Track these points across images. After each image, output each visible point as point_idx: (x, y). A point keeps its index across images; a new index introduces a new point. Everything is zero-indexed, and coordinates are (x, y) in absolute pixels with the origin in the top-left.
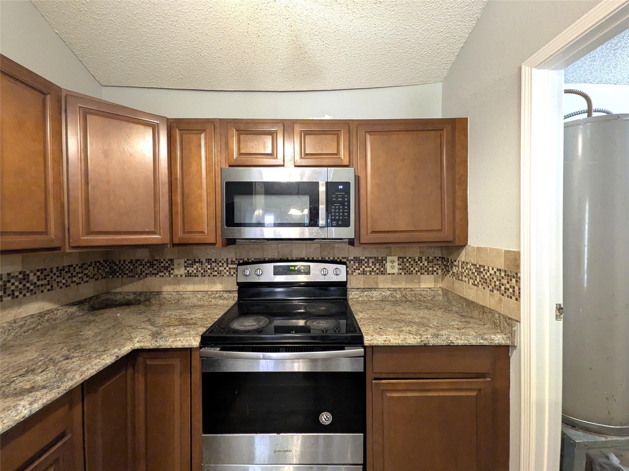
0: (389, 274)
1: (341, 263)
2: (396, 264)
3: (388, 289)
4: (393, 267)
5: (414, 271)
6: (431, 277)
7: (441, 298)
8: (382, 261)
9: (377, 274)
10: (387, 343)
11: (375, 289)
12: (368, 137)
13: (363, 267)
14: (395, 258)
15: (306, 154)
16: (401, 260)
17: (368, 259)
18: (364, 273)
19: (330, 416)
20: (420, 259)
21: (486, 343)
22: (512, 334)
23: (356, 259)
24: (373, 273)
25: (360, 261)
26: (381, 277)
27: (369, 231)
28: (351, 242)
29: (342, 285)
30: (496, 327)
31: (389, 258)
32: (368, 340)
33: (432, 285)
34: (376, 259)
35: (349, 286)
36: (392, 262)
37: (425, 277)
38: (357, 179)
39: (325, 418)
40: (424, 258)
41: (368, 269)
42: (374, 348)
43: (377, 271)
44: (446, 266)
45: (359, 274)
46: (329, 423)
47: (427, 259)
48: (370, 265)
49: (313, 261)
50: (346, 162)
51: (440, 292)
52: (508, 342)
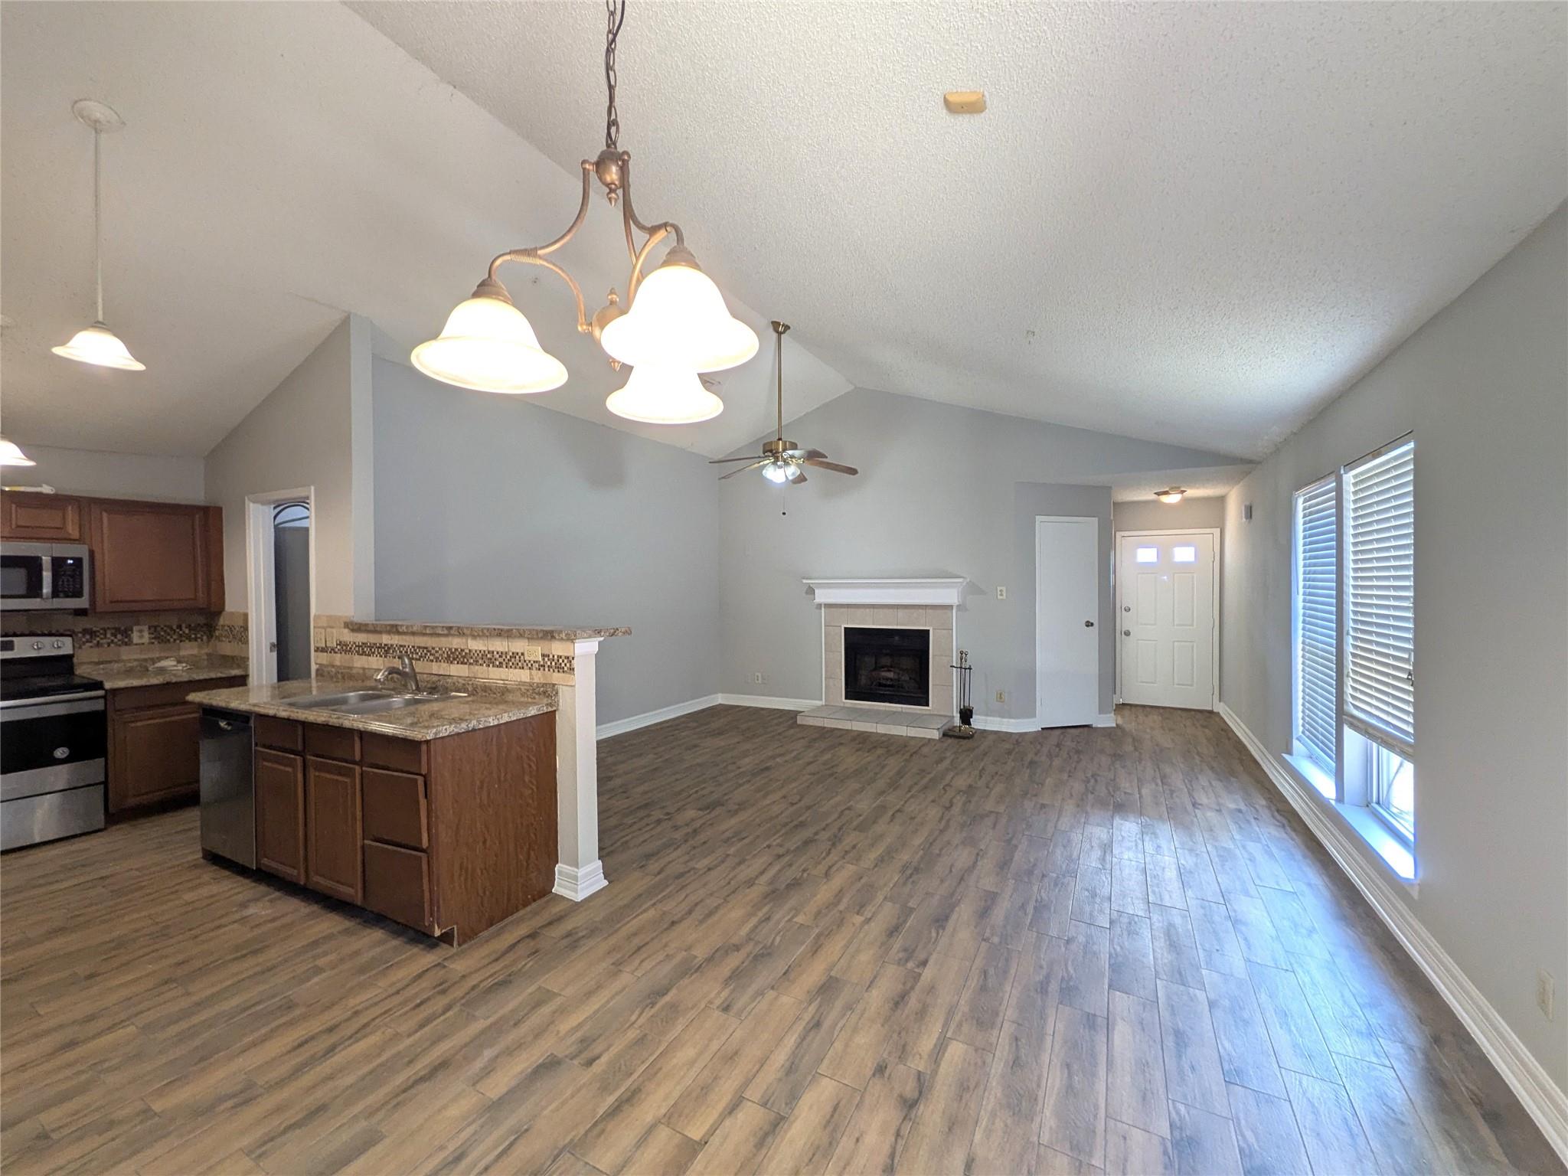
0: (136, 644)
1: (62, 635)
2: (146, 635)
3: (135, 660)
4: (141, 637)
5: (172, 640)
6: (195, 644)
7: (206, 662)
8: (126, 633)
9: (120, 646)
10: (130, 685)
11: (116, 662)
12: (105, 515)
13: (98, 639)
14: (146, 628)
15: (18, 526)
16: (153, 629)
17: (105, 630)
18: (98, 644)
19: (66, 750)
20: (180, 627)
21: (223, 676)
22: (246, 668)
23: (85, 631)
24: (112, 645)
25: (92, 633)
26: (124, 649)
27: (107, 602)
28: (80, 612)
29: (70, 657)
30: (239, 667)
31: (135, 628)
32: (108, 685)
33: (195, 652)
34: (118, 630)
35: (75, 660)
36: (141, 631)
37: (187, 644)
38: (92, 554)
39: (60, 753)
40: (184, 626)
41: (105, 641)
42: (115, 691)
43: (120, 643)
44: (210, 631)
45: (91, 647)
46: (65, 755)
47: (189, 627)
48: (108, 635)
49: (15, 635)
50: (76, 534)
51: (205, 657)
52: (243, 673)
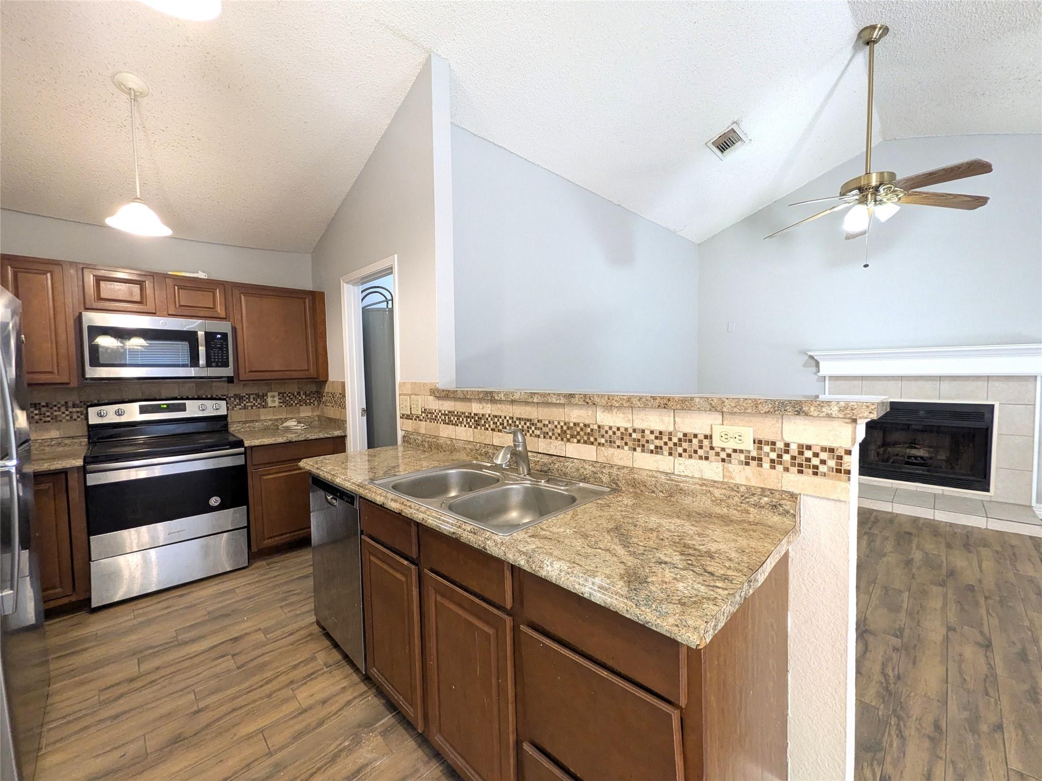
0: (270, 407)
1: (220, 399)
2: (276, 399)
3: (270, 420)
4: (274, 401)
5: (294, 404)
6: (309, 408)
7: (317, 423)
8: (263, 397)
9: (259, 408)
10: (262, 443)
11: (257, 421)
12: (243, 297)
13: (245, 402)
14: (276, 394)
15: (180, 306)
16: (281, 395)
17: (249, 395)
18: (245, 407)
19: (218, 499)
20: (299, 394)
21: (330, 436)
22: (345, 429)
23: (236, 396)
24: (254, 408)
25: (241, 398)
26: (262, 410)
27: (247, 371)
28: (230, 380)
29: (225, 417)
30: (339, 429)
31: (269, 394)
32: (247, 443)
33: (310, 414)
34: (258, 395)
35: (229, 420)
36: (273, 397)
37: (303, 408)
38: (234, 330)
39: (214, 501)
40: (302, 393)
41: (249, 404)
42: (252, 447)
43: (259, 406)
44: (319, 397)
45: (240, 409)
46: (218, 504)
47: (305, 394)
48: (251, 400)
49: (188, 399)
50: (223, 315)
51: (316, 419)
52: (343, 434)
